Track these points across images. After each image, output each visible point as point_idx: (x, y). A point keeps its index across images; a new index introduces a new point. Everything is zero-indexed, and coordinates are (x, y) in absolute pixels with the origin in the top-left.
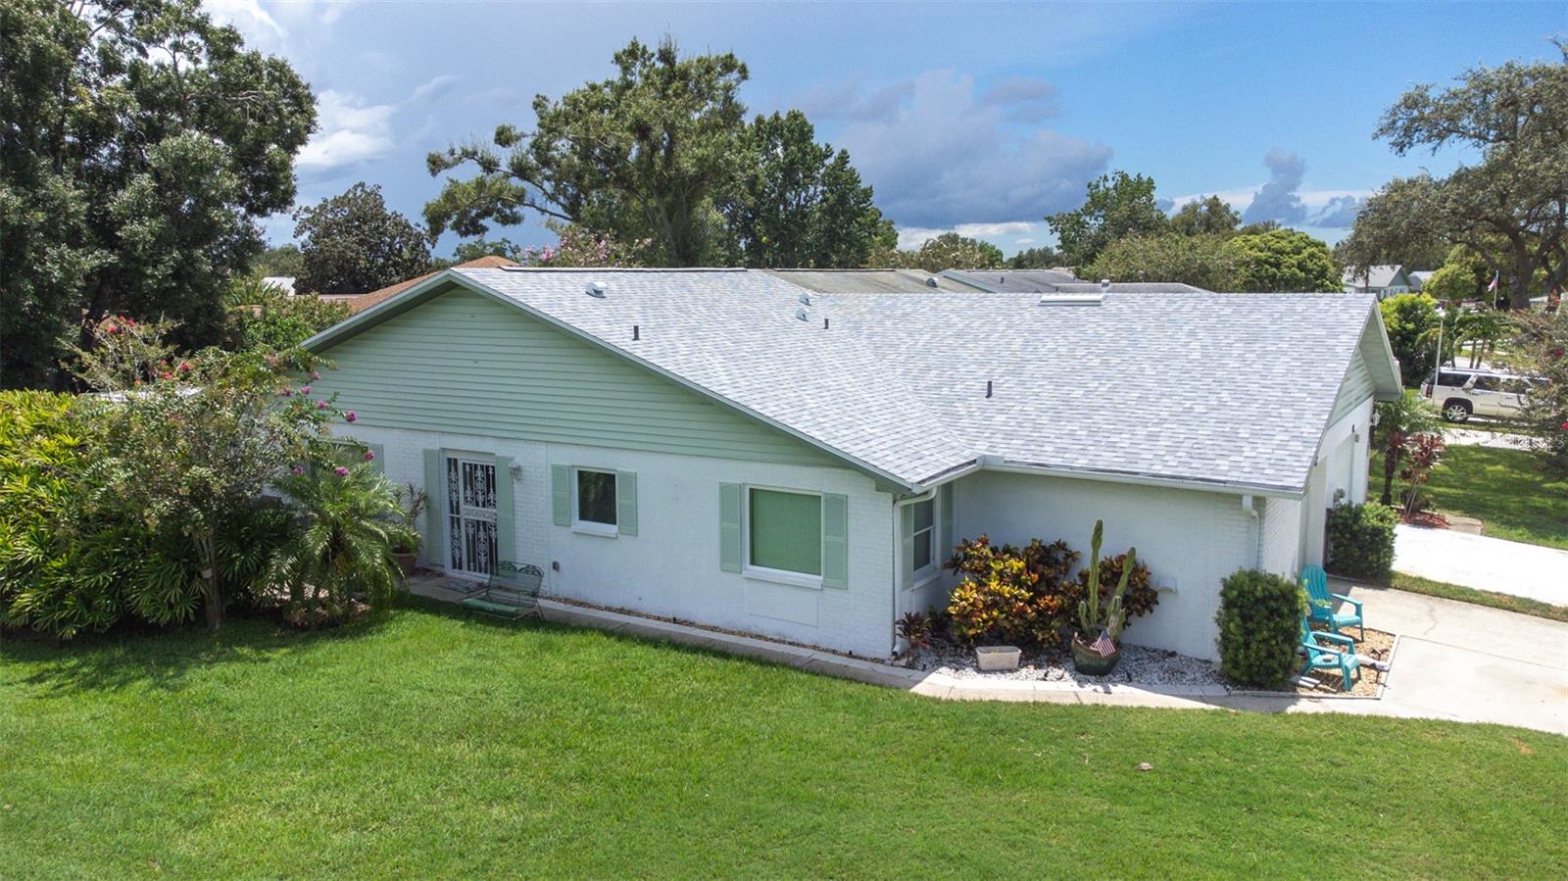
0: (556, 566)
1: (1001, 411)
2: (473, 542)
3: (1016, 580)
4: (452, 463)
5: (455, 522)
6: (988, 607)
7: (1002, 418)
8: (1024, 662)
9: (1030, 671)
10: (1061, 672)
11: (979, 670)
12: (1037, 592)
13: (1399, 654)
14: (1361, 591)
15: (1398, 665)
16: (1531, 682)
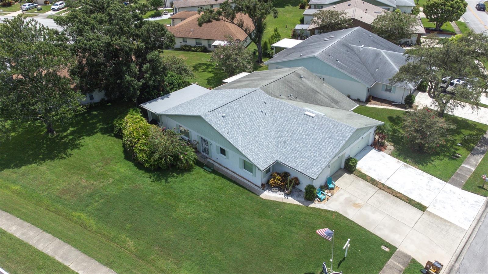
0: (217, 159)
1: (285, 148)
2: (205, 150)
3: (279, 180)
4: (202, 138)
5: (202, 146)
6: (274, 184)
7: (284, 150)
8: (278, 191)
9: (279, 192)
10: (283, 193)
11: (272, 192)
12: (282, 182)
13: (337, 193)
14: (346, 175)
15: (334, 196)
16: (351, 202)
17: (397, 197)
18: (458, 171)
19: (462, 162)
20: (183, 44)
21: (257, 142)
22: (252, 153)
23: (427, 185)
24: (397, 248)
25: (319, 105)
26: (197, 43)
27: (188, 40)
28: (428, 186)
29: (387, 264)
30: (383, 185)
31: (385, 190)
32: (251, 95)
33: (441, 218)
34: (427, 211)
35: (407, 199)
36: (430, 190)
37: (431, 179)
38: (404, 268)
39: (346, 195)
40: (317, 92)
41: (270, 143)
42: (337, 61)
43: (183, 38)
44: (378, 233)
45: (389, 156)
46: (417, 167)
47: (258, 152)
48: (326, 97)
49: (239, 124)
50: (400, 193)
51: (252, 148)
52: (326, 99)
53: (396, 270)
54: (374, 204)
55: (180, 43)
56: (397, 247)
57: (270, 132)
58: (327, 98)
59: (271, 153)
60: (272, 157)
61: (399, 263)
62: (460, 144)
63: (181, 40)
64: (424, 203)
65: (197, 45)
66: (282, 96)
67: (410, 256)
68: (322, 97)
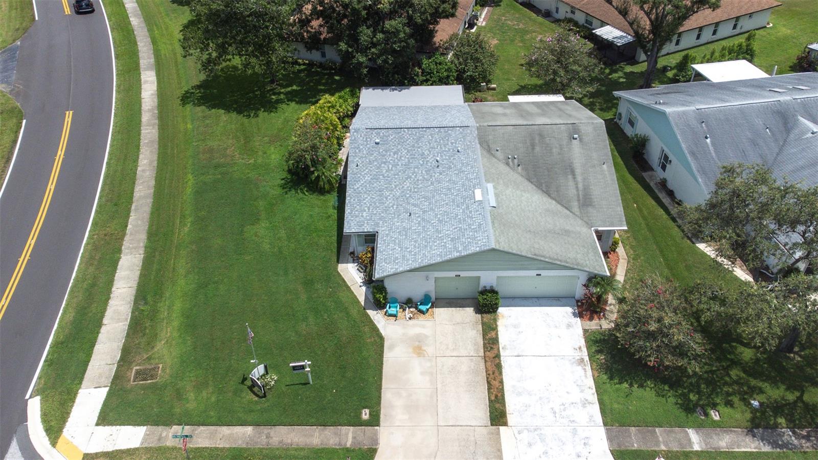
1: (402, 222)
3: (367, 258)
7: (398, 224)
9: (362, 274)
11: (358, 268)
13: (421, 320)
14: (470, 311)
15: (411, 322)
16: (419, 342)
17: (488, 383)
18: (657, 430)
19: (698, 426)
20: (569, 15)
21: (380, 196)
22: (358, 205)
23: (563, 405)
24: (378, 425)
25: (547, 193)
26: (587, 21)
27: (577, 12)
28: (562, 407)
29: (339, 427)
30: (498, 356)
31: (489, 364)
32: (451, 130)
33: (500, 450)
34: (499, 429)
35: (496, 396)
36: (555, 413)
37: (585, 403)
38: (348, 445)
39: (427, 331)
40: (573, 173)
41: (395, 207)
42: (706, 138)
43: (572, 7)
44: (387, 395)
45: (581, 332)
46: (596, 375)
47: (366, 209)
48: (577, 187)
49: (385, 163)
50: (501, 382)
51: (364, 200)
52: (574, 191)
53: (337, 439)
54: (443, 366)
55: (567, 12)
56: (382, 423)
57: (414, 192)
58: (578, 190)
59: (380, 219)
60: (377, 224)
61: (354, 438)
62: (761, 404)
63: (569, 10)
64: (510, 419)
65: (585, 25)
66: (498, 154)
67: (377, 443)
68: (571, 183)
